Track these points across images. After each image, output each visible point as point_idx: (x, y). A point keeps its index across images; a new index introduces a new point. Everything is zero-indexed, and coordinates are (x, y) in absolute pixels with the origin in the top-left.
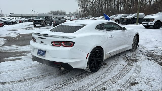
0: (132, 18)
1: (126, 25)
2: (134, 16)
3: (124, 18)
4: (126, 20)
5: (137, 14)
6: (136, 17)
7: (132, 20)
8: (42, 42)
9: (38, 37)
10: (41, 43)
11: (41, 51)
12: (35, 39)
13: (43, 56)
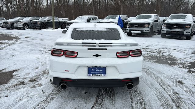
0: (46, 22)
1: (41, 29)
2: (48, 19)
3: (36, 21)
4: (39, 23)
5: (53, 18)
6: (50, 21)
7: (46, 24)
8: (97, 56)
9: (88, 49)
10: (95, 57)
11: (96, 69)
12: (77, 53)
13: (103, 74)
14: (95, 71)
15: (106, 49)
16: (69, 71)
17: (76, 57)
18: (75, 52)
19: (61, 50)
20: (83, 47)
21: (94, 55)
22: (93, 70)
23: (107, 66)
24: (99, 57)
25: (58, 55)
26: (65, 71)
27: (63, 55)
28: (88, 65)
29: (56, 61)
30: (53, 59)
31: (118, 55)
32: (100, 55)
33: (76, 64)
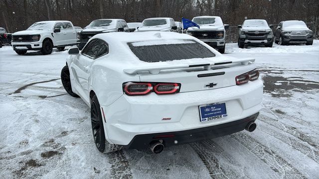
8: (211, 85)
9: (199, 76)
10: (207, 88)
11: (212, 108)
12: (179, 85)
13: (223, 115)
14: (210, 112)
15: (223, 73)
16: (170, 119)
17: (178, 91)
18: (173, 84)
19: (146, 84)
20: (189, 73)
21: (207, 86)
22: (207, 110)
23: (226, 101)
24: (214, 87)
25: (142, 93)
26: (164, 119)
27: (153, 91)
28: (199, 104)
29: (144, 103)
30: (135, 102)
31: (238, 80)
32: (215, 85)
33: (184, 105)
